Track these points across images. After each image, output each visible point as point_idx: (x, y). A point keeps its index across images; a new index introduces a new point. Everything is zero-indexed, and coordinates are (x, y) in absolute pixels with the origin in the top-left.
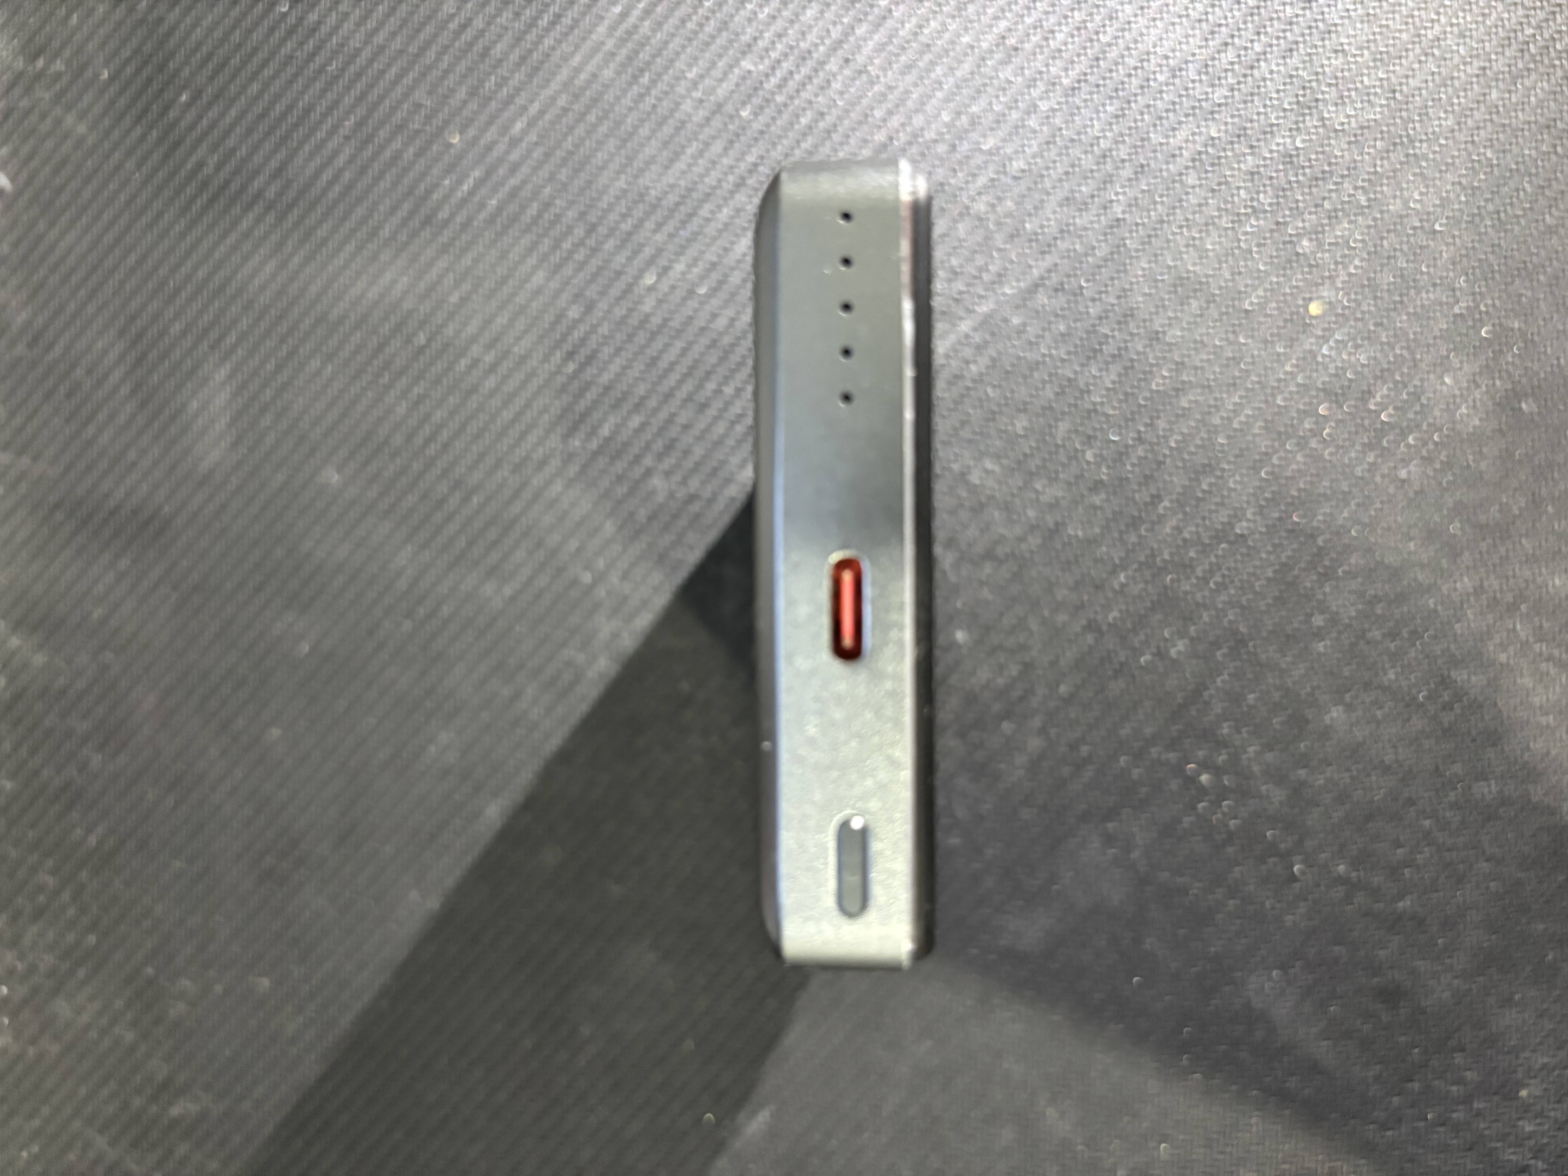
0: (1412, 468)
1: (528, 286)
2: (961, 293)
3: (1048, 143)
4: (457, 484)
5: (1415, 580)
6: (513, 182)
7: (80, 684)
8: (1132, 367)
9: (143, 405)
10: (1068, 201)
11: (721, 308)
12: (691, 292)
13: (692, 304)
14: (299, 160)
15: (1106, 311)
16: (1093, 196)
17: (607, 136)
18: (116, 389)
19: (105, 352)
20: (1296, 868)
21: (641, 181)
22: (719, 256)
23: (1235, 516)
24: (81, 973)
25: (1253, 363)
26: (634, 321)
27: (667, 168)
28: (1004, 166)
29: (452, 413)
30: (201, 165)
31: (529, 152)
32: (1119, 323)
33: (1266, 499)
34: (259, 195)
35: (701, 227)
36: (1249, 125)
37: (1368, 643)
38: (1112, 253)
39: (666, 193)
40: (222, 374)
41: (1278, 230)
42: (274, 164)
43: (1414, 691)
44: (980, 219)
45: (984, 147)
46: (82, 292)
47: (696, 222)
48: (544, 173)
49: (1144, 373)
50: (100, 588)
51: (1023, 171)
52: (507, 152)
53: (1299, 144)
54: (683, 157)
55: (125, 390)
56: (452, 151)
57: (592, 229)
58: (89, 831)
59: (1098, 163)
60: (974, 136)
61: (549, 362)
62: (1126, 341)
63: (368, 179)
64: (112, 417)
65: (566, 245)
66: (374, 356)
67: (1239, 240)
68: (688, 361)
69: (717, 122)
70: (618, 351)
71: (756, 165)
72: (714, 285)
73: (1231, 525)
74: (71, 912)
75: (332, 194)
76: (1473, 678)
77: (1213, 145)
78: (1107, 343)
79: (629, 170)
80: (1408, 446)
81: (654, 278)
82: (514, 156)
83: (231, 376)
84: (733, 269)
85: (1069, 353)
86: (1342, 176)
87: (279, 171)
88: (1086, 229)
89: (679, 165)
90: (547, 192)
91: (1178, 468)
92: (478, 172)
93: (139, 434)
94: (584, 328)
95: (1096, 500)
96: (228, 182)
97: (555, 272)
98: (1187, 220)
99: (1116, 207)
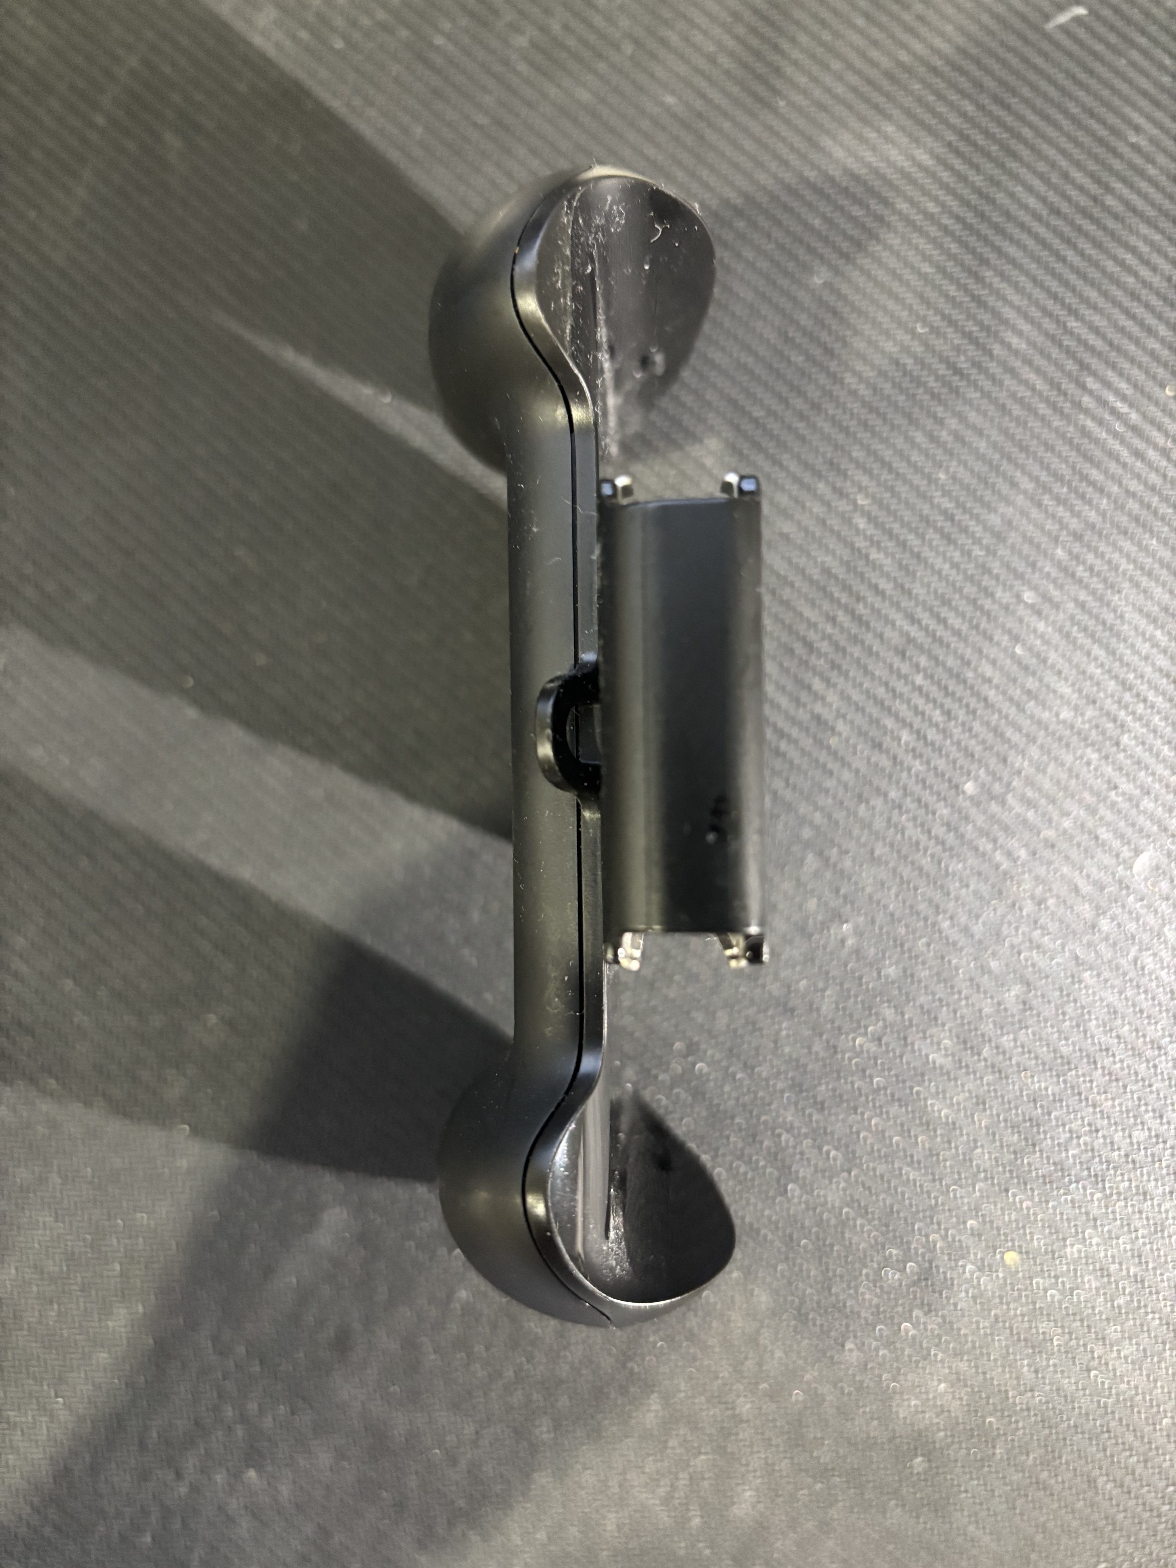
0: (855, 1353)
1: (1018, 474)
4: (816, 407)
5: (746, 1358)
6: (1125, 454)
7: (598, 20)
8: (949, 1080)
9: (889, 75)
10: (1114, 1012)
11: (1001, 669)
12: (1016, 639)
13: (1005, 640)
14: (1144, 229)
15: (1004, 1053)
16: (1118, 1037)
18: (905, 47)
21: (1126, 585)
24: (304, 35)
26: (986, 581)
27: (1141, 611)
28: (1148, 949)
34: (1108, 189)
35: (1081, 647)
38: (1062, 1057)
39: (1115, 611)
41: (1088, 1220)
42: (1139, 203)
45: (1166, 929)
48: (1134, 486)
49: (944, 1092)
50: (698, 38)
51: (1143, 968)
52: (1156, 447)
54: (1152, 627)
55: (904, 56)
56: (1157, 389)
58: (448, 37)
59: (1152, 1042)
61: (943, 496)
63: (1127, 302)
64: (875, 43)
65: (1061, 511)
67: (1077, 1182)
68: (947, 636)
70: (955, 566)
71: (1145, 700)
72: (1024, 662)
73: (796, 1180)
74: (365, 21)
75: (1110, 266)
78: (973, 1055)
79: (1139, 572)
80: (877, 1349)
81: (1030, 601)
82: (1152, 454)
83: (920, 166)
84: (1041, 680)
85: (962, 1018)
87: (1134, 210)
88: (1085, 1032)
89: (1143, 623)
90: (1115, 489)
91: (851, 1127)
92: (1134, 417)
93: (859, 73)
94: (978, 530)
95: (818, 1047)
96: (1120, 157)
97: (1032, 499)
98: (1097, 1131)
99: (1107, 1061)
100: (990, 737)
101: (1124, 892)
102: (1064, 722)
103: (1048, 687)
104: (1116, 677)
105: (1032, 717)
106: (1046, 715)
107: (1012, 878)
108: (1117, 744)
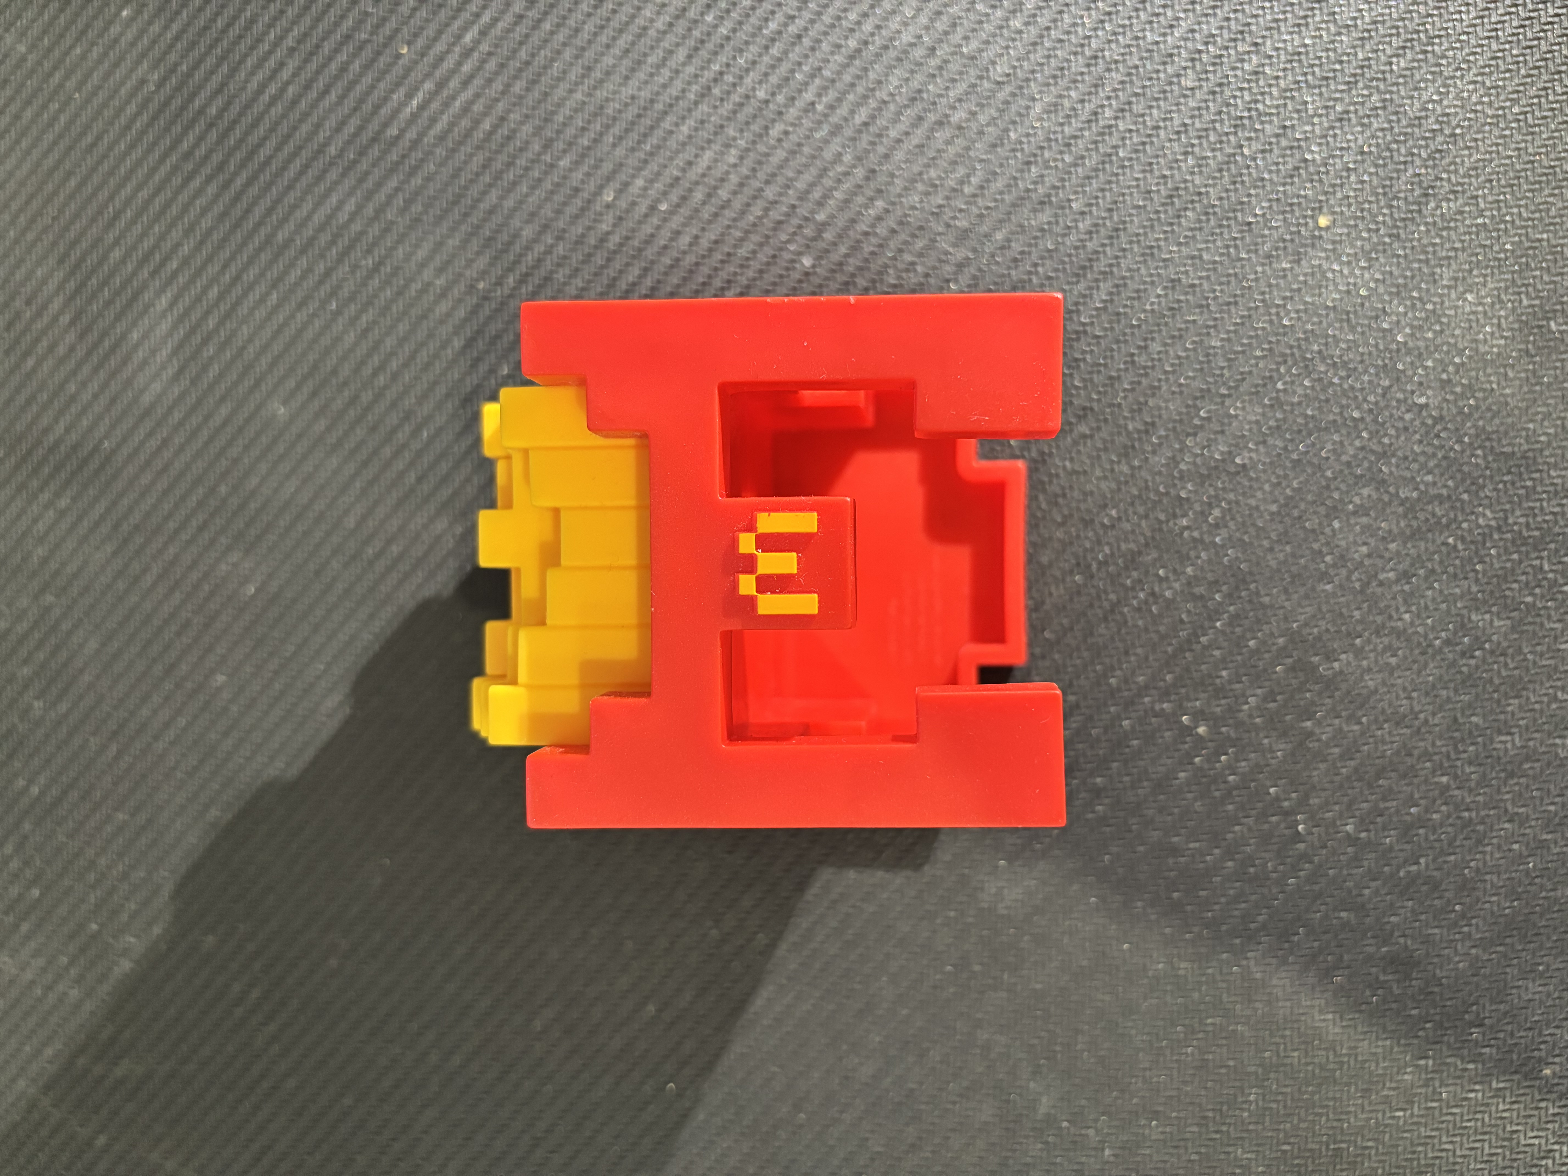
2: (940, 206)
3: (1035, 44)
17: (565, 44)
19: (44, 281)
20: (1300, 827)
22: (684, 170)
23: (1237, 445)
25: (1257, 280)
29: (402, 341)
31: (483, 62)
32: (1111, 237)
33: (1270, 428)
36: (1253, 20)
37: (1381, 584)
40: (164, 302)
43: (1431, 636)
44: (960, 128)
46: (22, 219)
47: (659, 133)
53: (1308, 41)
57: (547, 145)
60: (956, 38)
62: (1117, 257)
66: (321, 282)
69: (680, 28)
76: (1497, 623)
77: (1215, 43)
86: (1355, 75)
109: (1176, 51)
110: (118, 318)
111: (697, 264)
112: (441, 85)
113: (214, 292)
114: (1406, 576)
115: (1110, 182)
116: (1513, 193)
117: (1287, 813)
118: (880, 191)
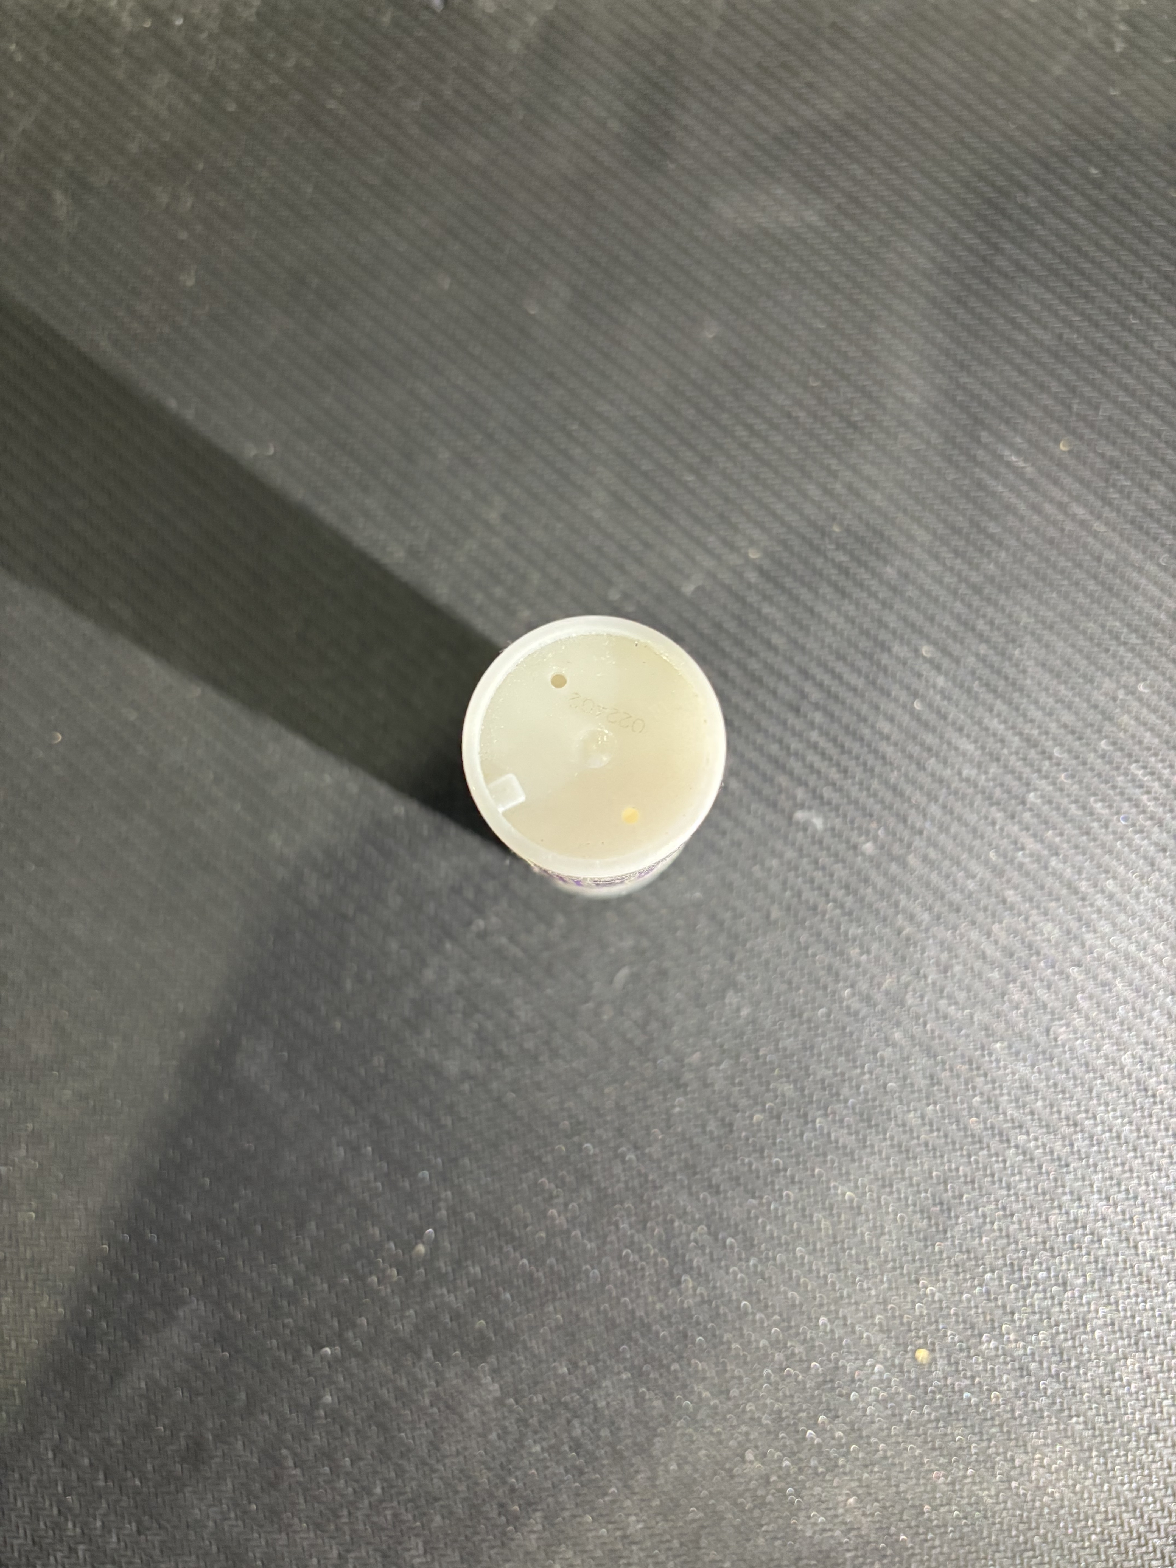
0: (757, 1465)
1: (914, 526)
2: (925, 977)
3: (1087, 1064)
4: (707, 460)
5: (637, 1472)
6: (1022, 507)
7: (490, 86)
8: (853, 1160)
9: (776, 139)
10: (1026, 1087)
11: (900, 726)
12: (915, 695)
13: (903, 697)
14: (1034, 288)
15: (911, 1130)
16: (1032, 1113)
17: (1074, 603)
18: (793, 112)
19: (831, 101)
20: (327, 1350)
21: (1028, 638)
22: (954, 723)
23: (699, 1274)
24: (197, 98)
25: (862, 1290)
26: (883, 635)
27: (1044, 665)
28: (1060, 1019)
29: (779, 451)
30: (1026, 190)
31: (1055, 523)
32: (900, 1145)
33: (717, 1307)
34: (997, 249)
35: (984, 704)
36: (1116, 1279)
37: (569, 1422)
38: (973, 1136)
39: (1017, 665)
40: (812, 217)
41: (1005, 1314)
42: (1030, 263)
43: (518, 1473)
44: (1003, 994)
45: (1079, 996)
46: (891, 76)
47: (989, 698)
48: (1031, 538)
49: (848, 1173)
50: (589, 103)
51: (1056, 1040)
52: (1052, 501)
53: (1098, 1333)
54: (1055, 682)
55: (792, 122)
56: (1051, 444)
57: (977, 590)
58: (341, 100)
59: (1067, 1118)
60: (1090, 986)
61: (837, 549)
62: (880, 1152)
63: (1019, 359)
64: (764, 109)
65: (958, 564)
66: (836, 371)
67: (993, 1271)
68: (842, 692)
69: (1093, 716)
70: (851, 621)
71: (1050, 758)
72: (924, 718)
73: (690, 1271)
74: (258, 85)
75: (1001, 324)
76: (533, 1536)
77: (1092, 1241)
78: (878, 1133)
79: (1039, 626)
80: (780, 1460)
81: (928, 656)
82: (1048, 508)
83: (810, 227)
84: (941, 737)
85: (866, 1093)
86: (1065, 1381)
87: (1023, 269)
88: (997, 1107)
89: (1046, 678)
90: (1013, 542)
91: (749, 1212)
92: (1029, 470)
93: (748, 137)
94: (874, 584)
95: (712, 1126)
96: (1009, 218)
97: (929, 552)
98: (1012, 1215)
99: (1022, 1138)
100: (889, 796)
101: (1034, 958)
102: (967, 780)
103: (949, 744)
104: (1020, 734)
105: (933, 775)
106: (947, 773)
107: (915, 944)
108: (1023, 803)
109: (1084, 1203)
110: (796, 174)
111: (862, 739)
112: (1031, 483)
113: (823, 267)
114: (577, 1446)
115: (954, 1143)
116: (954, 1539)
117: (340, 1335)
118: (939, 918)
